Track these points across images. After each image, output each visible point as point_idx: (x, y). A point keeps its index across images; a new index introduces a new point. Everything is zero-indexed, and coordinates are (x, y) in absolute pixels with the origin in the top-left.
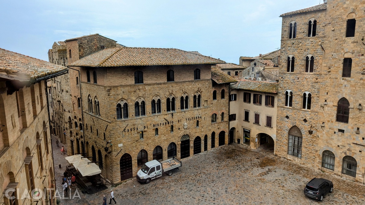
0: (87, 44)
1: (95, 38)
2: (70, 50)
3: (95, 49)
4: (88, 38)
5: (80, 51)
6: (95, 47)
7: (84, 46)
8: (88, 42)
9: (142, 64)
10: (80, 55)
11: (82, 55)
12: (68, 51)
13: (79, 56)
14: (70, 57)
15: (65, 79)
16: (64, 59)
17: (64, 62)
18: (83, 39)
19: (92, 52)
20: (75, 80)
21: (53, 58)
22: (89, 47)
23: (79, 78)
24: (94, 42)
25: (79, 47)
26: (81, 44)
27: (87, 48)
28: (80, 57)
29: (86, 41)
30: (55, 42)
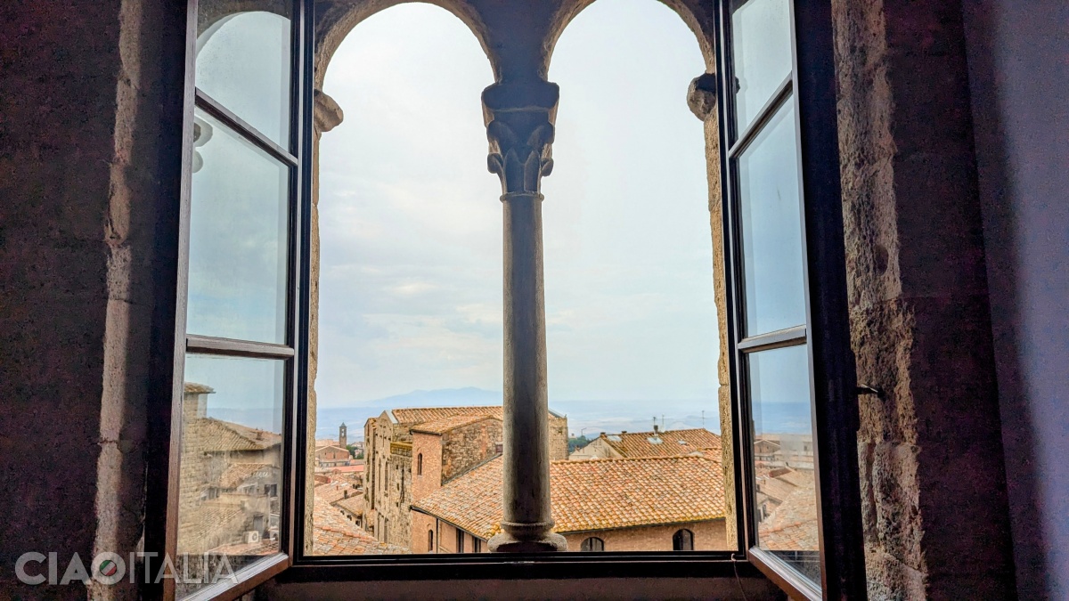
0: (462, 444)
1: (484, 427)
2: (421, 455)
3: (481, 454)
4: (466, 428)
5: (444, 463)
6: (481, 451)
7: (454, 451)
8: (465, 437)
9: (604, 522)
10: (443, 475)
11: (448, 473)
12: (415, 455)
13: (440, 478)
14: (420, 472)
15: (401, 525)
16: (403, 471)
17: (403, 479)
18: (453, 432)
19: (472, 464)
20: (426, 536)
21: (376, 449)
22: (467, 452)
23: (435, 534)
24: (481, 437)
25: (443, 453)
26: (448, 444)
27: (462, 453)
28: (442, 480)
29: (462, 435)
30: (384, 412)
